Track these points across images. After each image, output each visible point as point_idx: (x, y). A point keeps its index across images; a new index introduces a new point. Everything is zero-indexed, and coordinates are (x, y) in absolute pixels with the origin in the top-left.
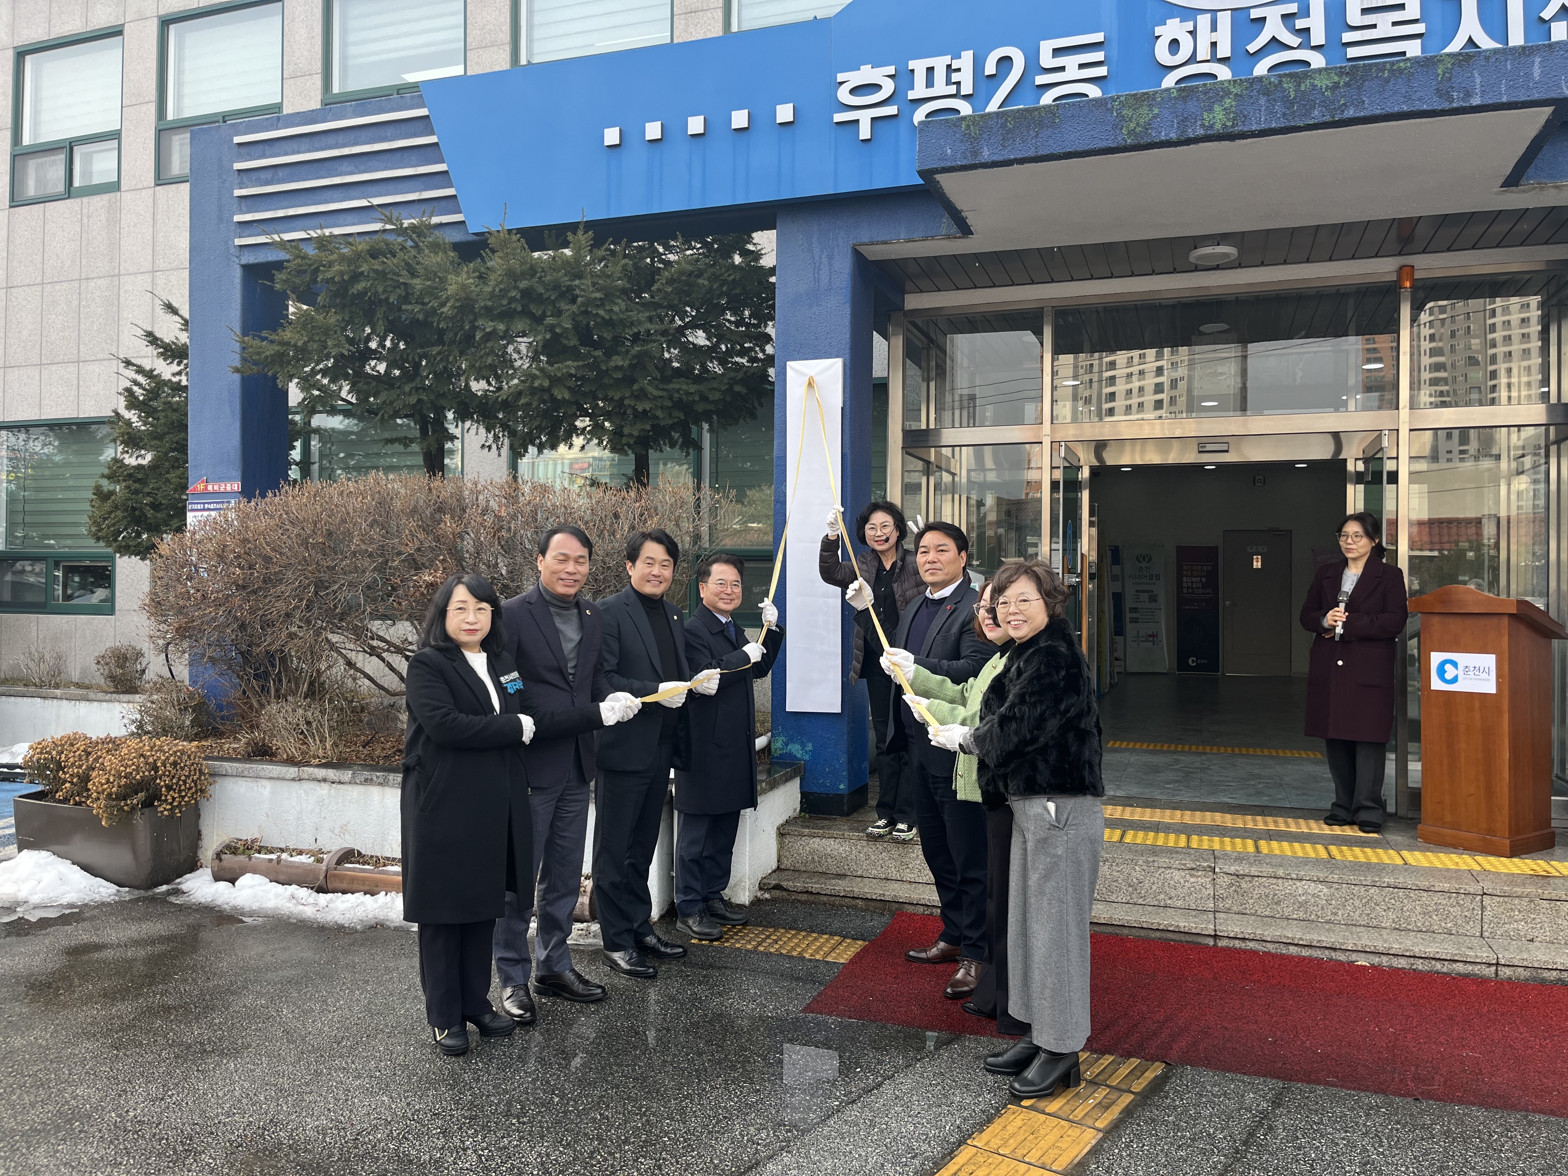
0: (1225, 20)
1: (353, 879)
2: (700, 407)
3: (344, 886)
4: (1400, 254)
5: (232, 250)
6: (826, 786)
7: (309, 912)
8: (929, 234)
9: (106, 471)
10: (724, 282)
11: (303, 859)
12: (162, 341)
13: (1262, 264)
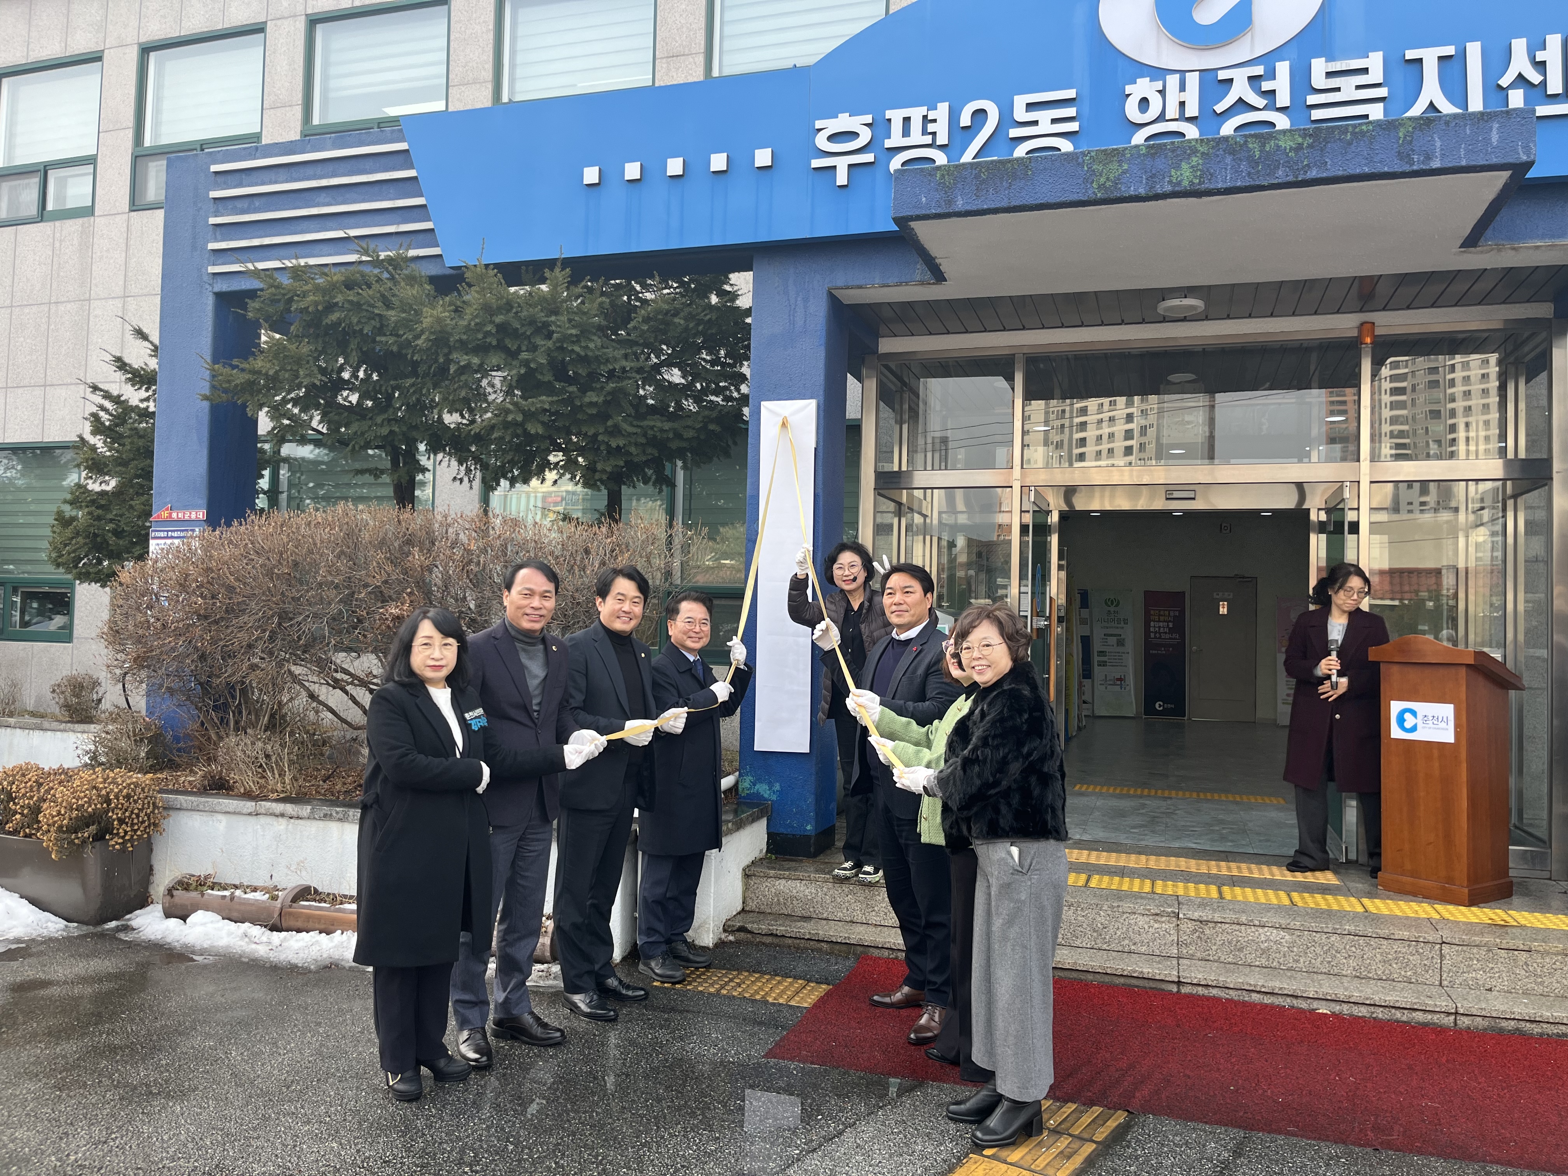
0: (1193, 81)
1: (309, 918)
2: (674, 445)
3: (299, 924)
4: (1361, 311)
5: (205, 278)
6: (793, 827)
7: (261, 951)
8: (903, 280)
9: (69, 497)
10: (700, 322)
11: (258, 896)
12: (130, 367)
13: (1228, 317)
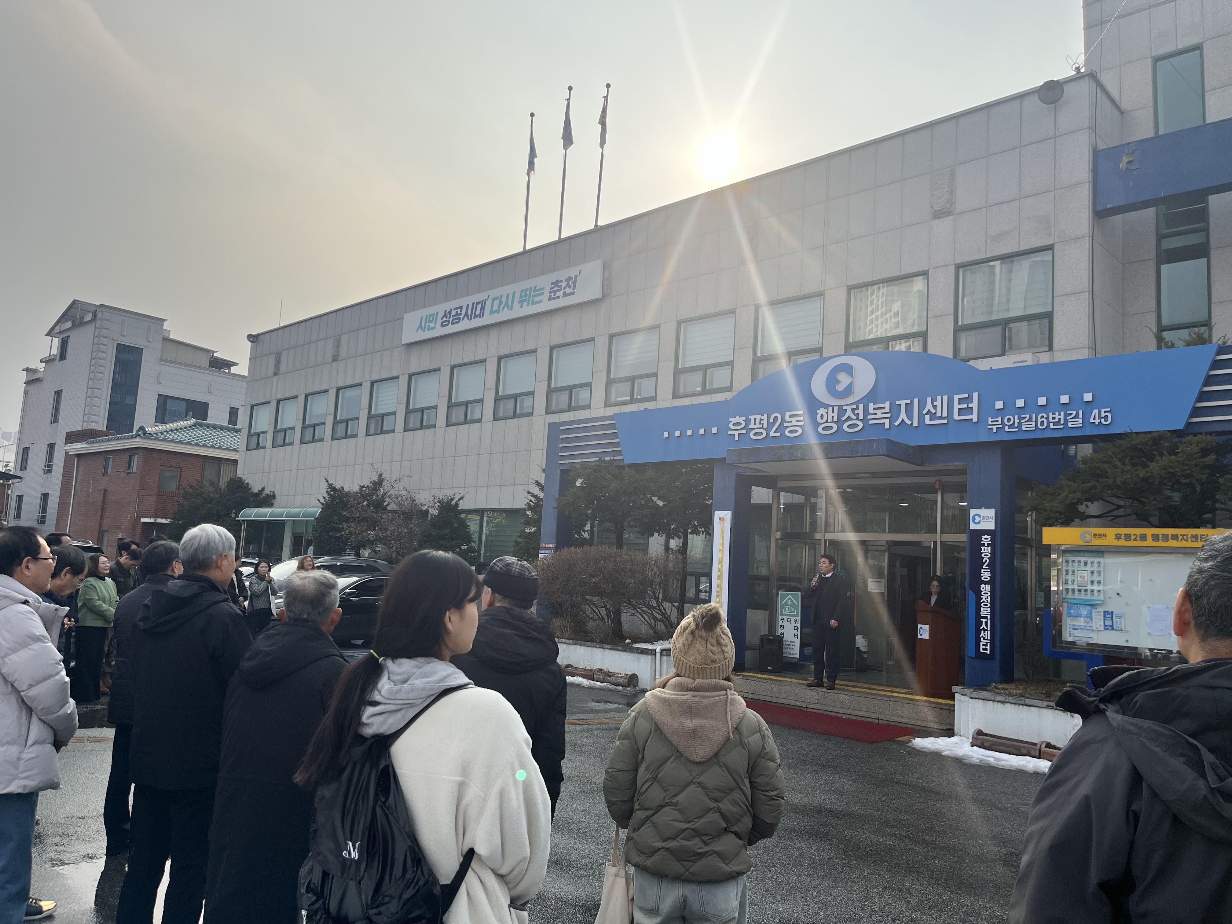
0: (836, 409)
4: (935, 476)
5: (558, 465)
